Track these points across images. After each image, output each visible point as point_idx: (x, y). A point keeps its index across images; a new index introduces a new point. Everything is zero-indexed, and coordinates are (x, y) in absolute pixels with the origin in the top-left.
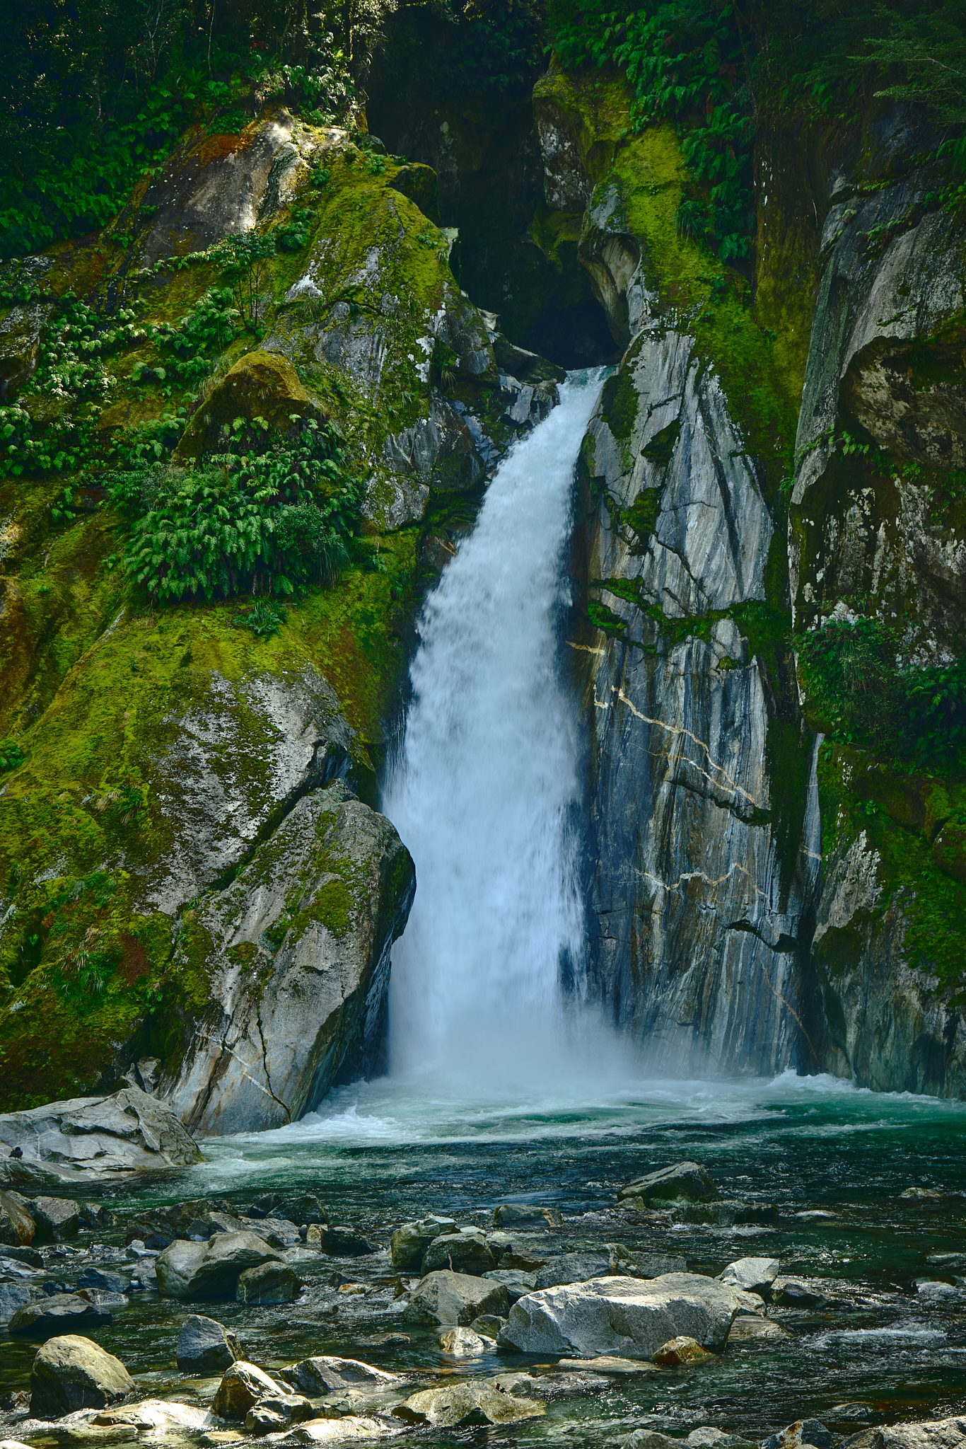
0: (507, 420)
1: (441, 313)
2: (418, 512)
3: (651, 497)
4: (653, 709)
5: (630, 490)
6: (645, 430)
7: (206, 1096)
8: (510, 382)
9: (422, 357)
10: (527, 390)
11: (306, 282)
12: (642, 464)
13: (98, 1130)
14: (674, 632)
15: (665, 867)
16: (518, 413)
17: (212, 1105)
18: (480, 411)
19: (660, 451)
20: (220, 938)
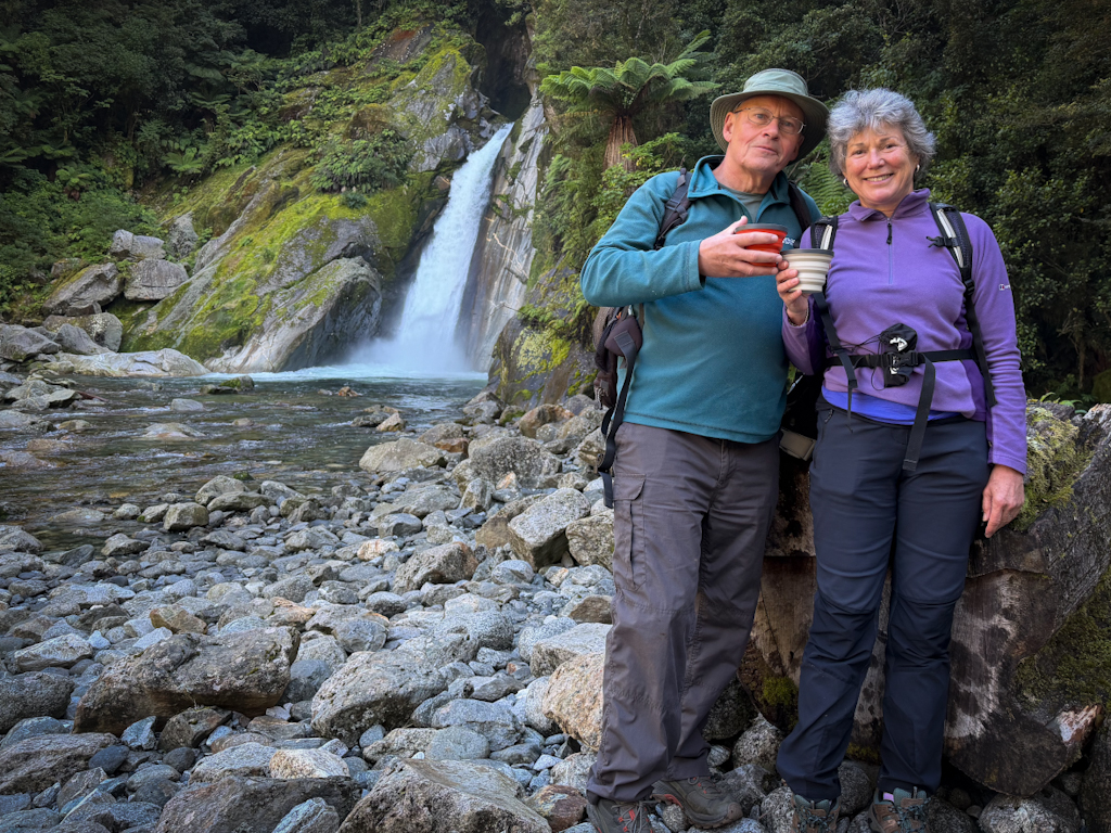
0: (480, 136)
1: (462, 96)
2: (434, 167)
3: (520, 164)
4: (504, 243)
5: (513, 162)
6: (522, 140)
7: (246, 360)
8: (484, 123)
9: (448, 111)
10: (489, 125)
11: (413, 82)
12: (518, 153)
13: (144, 361)
14: (516, 214)
15: (497, 300)
16: (483, 134)
17: (247, 364)
18: (471, 132)
19: (524, 149)
20: (276, 305)
